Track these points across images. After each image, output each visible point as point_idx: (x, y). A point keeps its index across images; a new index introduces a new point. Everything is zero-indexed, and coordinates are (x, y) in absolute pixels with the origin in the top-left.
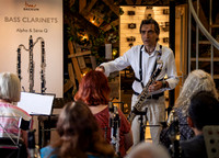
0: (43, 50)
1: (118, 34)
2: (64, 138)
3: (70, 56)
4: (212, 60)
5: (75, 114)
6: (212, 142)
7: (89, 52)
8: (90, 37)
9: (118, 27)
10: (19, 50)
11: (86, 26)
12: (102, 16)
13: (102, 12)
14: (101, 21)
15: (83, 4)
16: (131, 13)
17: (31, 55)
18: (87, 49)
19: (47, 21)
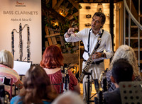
0: (29, 33)
1: (78, 22)
2: (28, 90)
3: (46, 37)
4: (139, 38)
5: (34, 74)
6: (125, 92)
7: (59, 34)
8: (60, 24)
9: (78, 17)
10: (13, 33)
11: (57, 17)
12: (68, 10)
13: (67, 8)
14: (67, 13)
15: (54, 2)
16: (88, 8)
17: (21, 36)
18: (57, 32)
19: (31, 13)
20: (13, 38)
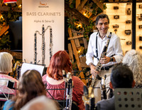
0: (51, 34)
3: (69, 39)
8: (83, 25)
10: (35, 34)
11: (80, 18)
12: (92, 10)
13: (91, 8)
15: (78, 2)
16: (116, 8)
17: (43, 38)
18: (81, 34)
19: (54, 14)
20: (35, 40)
